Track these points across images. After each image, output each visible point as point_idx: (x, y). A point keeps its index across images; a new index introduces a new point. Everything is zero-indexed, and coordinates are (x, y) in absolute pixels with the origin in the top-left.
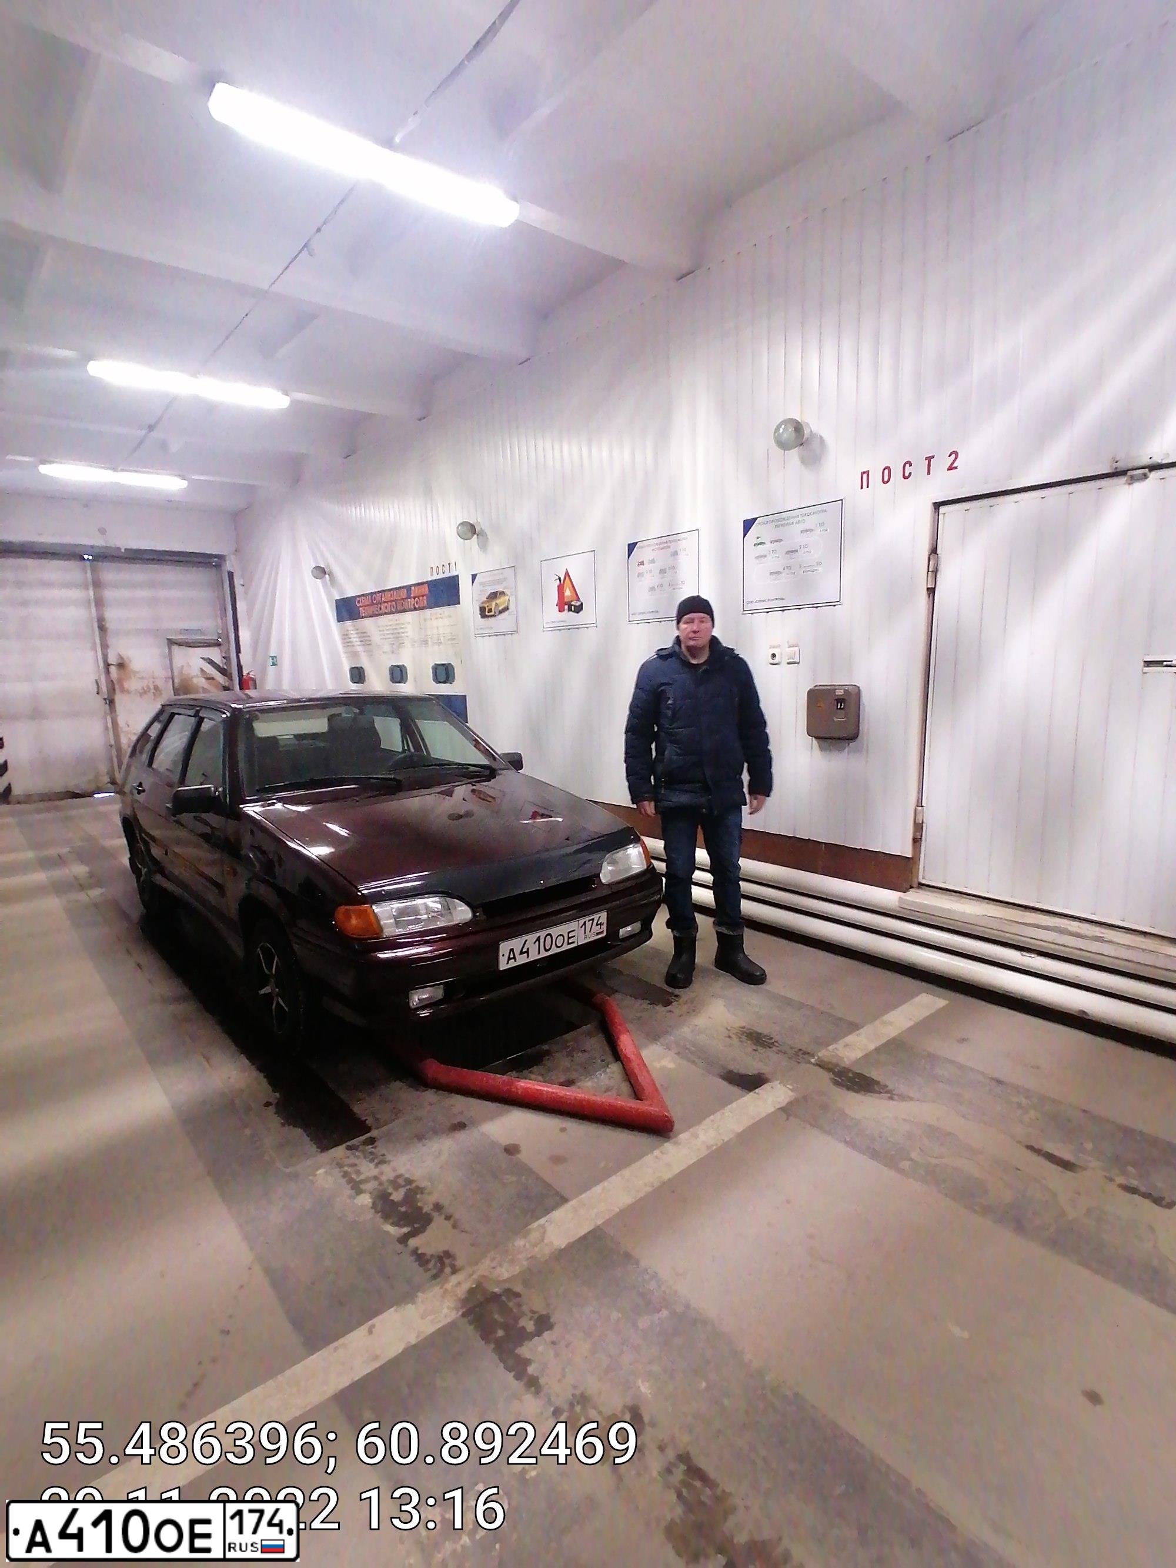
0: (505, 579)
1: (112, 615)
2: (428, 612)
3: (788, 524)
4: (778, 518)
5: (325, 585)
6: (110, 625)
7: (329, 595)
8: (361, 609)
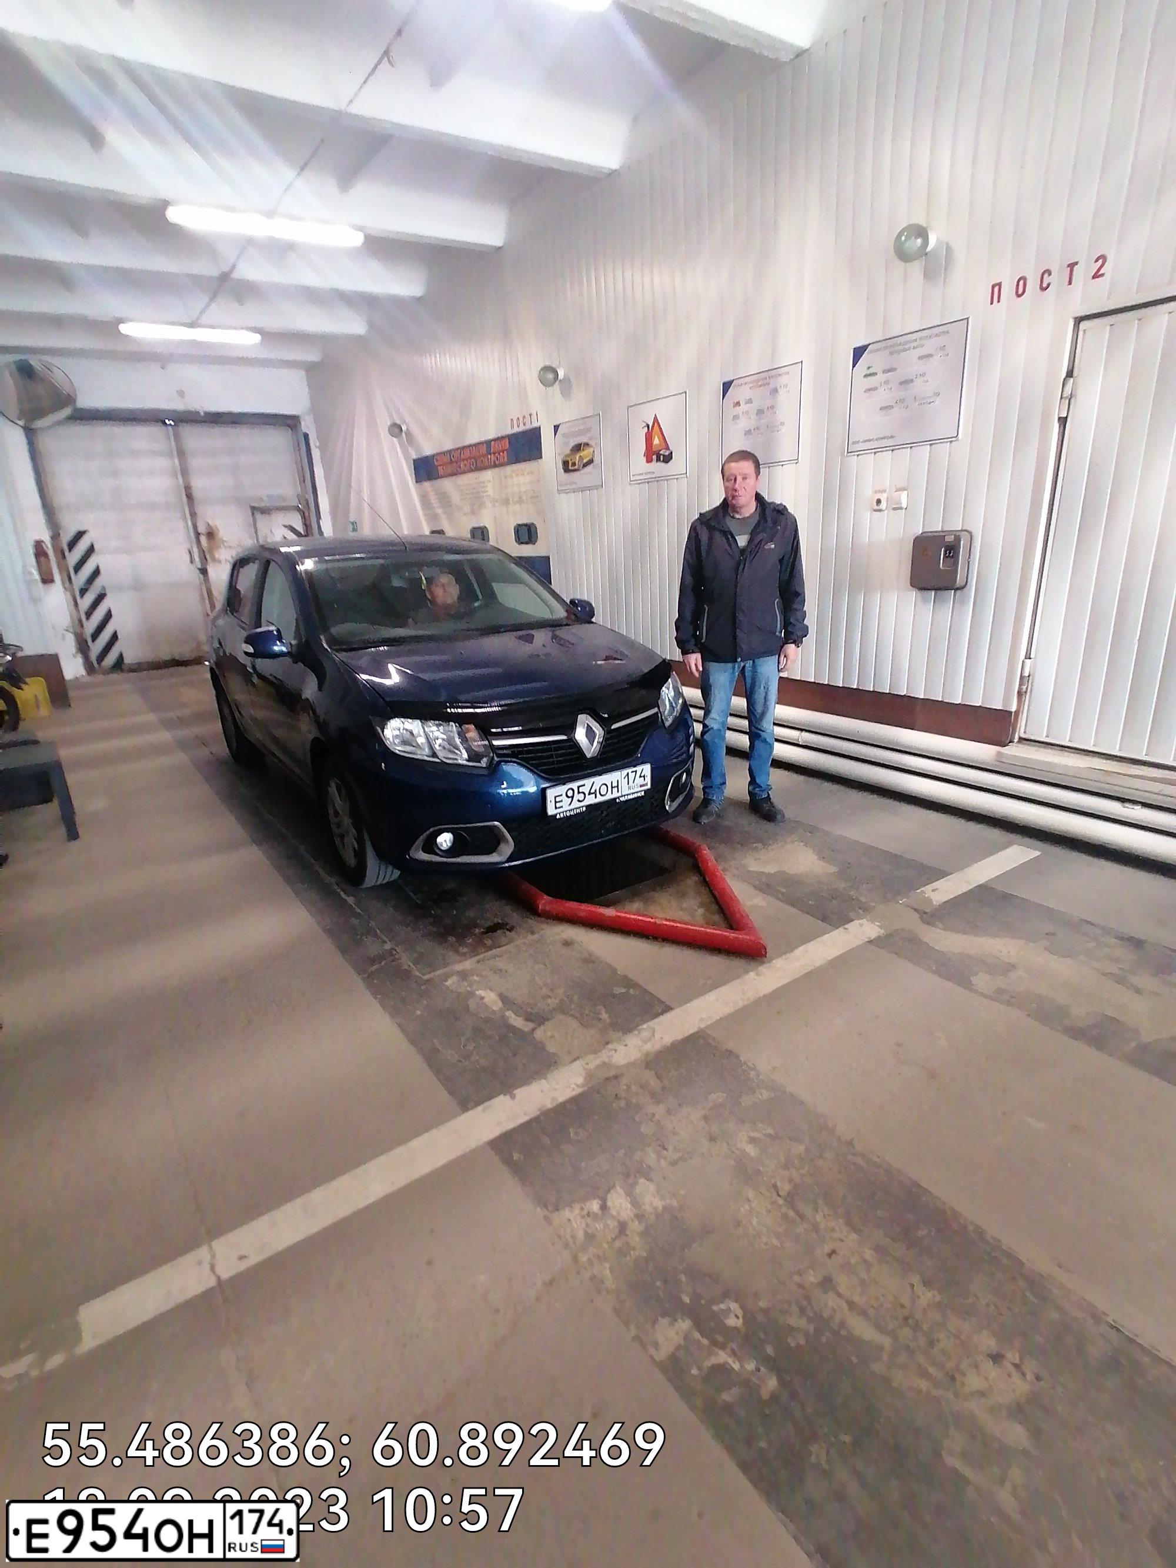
0: (589, 430)
1: (198, 484)
2: (509, 469)
3: (905, 350)
4: (893, 344)
5: (401, 444)
6: (197, 493)
7: (406, 454)
8: (439, 468)
